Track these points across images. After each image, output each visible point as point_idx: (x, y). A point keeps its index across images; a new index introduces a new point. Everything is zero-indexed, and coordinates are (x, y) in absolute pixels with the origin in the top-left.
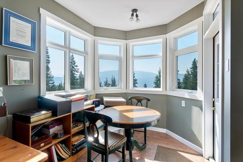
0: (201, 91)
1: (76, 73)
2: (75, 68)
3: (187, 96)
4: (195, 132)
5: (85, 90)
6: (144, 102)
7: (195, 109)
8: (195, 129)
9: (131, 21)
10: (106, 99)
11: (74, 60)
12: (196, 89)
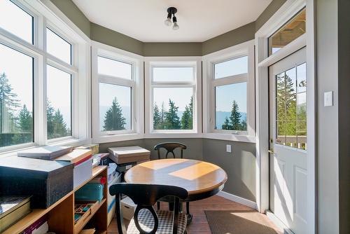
0: (254, 131)
1: (13, 107)
2: (11, 98)
3: (235, 139)
4: (245, 183)
5: (74, 138)
6: (177, 151)
7: (246, 155)
8: (246, 180)
9: (168, 25)
10: (117, 152)
11: (9, 83)
12: (246, 129)
